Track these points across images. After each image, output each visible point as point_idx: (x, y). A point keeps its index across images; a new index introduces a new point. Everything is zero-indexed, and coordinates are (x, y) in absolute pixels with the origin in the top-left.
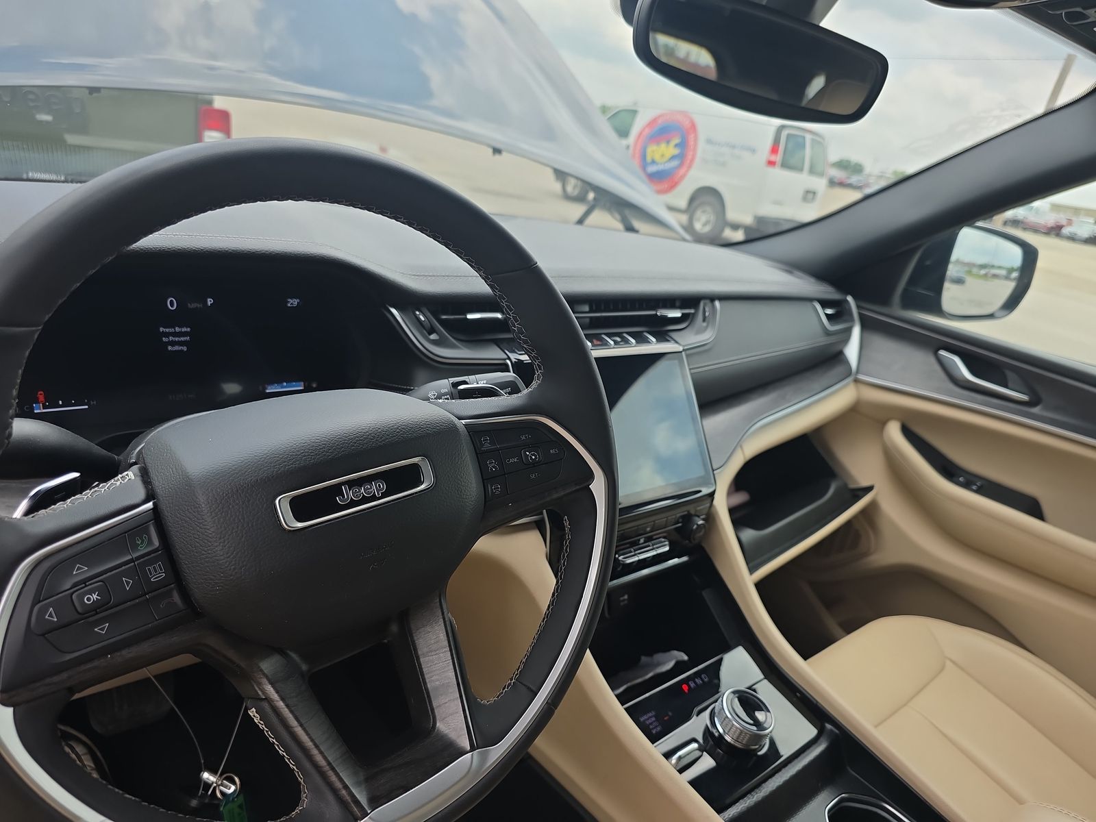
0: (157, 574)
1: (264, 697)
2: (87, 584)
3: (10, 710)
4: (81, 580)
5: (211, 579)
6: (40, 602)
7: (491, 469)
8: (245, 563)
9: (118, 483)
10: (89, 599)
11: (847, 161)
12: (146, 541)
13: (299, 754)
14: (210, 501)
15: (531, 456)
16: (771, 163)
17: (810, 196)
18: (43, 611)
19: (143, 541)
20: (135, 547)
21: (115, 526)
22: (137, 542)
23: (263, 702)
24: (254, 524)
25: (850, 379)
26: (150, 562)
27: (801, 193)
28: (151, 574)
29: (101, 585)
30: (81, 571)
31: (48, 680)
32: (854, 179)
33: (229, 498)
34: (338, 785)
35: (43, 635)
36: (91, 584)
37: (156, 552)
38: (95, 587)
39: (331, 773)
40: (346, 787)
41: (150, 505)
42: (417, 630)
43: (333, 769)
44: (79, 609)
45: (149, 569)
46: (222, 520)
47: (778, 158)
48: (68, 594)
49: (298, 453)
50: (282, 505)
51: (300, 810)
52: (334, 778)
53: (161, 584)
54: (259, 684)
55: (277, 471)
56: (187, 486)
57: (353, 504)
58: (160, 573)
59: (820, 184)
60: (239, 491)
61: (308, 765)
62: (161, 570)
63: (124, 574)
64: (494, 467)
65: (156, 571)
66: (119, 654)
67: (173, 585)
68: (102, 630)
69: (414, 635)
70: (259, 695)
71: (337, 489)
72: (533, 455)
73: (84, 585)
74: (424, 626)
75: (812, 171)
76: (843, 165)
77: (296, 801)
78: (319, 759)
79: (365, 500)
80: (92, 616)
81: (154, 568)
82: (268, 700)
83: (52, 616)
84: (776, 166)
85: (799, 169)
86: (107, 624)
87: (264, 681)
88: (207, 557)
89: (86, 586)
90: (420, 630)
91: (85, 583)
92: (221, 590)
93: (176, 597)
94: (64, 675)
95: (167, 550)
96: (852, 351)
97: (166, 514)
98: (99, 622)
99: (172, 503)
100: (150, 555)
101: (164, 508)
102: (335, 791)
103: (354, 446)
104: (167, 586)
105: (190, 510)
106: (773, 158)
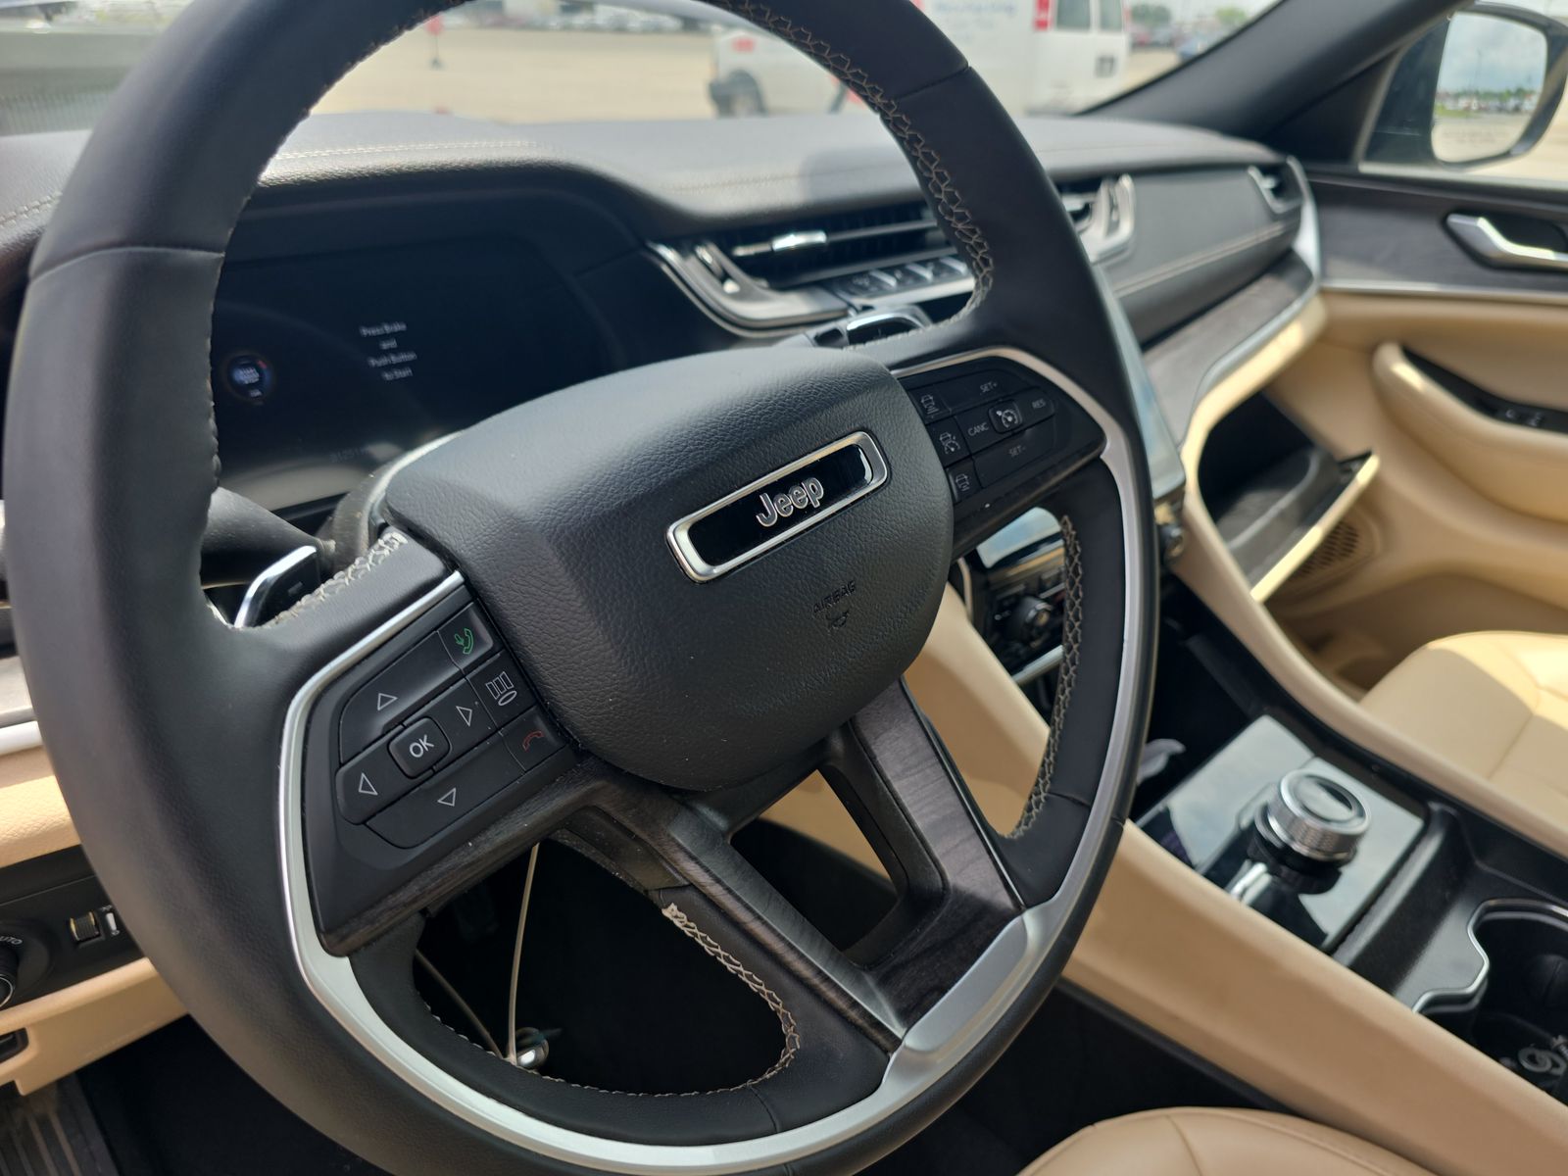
0: (506, 694)
1: (686, 883)
2: (405, 723)
3: (346, 960)
4: (395, 718)
5: (598, 687)
6: (341, 765)
7: (949, 450)
8: (647, 649)
9: (386, 552)
10: (417, 750)
11: (1143, 6)
12: (471, 639)
13: (766, 964)
14: (565, 552)
15: (1008, 417)
16: (1041, 25)
17: (1107, 66)
18: (351, 780)
19: (466, 639)
20: (458, 652)
21: (419, 617)
22: (458, 642)
23: (687, 891)
24: (645, 578)
25: (1312, 290)
26: (488, 674)
27: (1090, 64)
28: (496, 694)
29: (426, 724)
30: (391, 706)
31: (391, 901)
32: (1162, 34)
33: (593, 540)
34: (841, 1004)
35: (364, 823)
36: (411, 724)
37: (492, 656)
38: (419, 728)
39: (823, 987)
40: (855, 1004)
41: (456, 577)
42: (876, 738)
43: (827, 979)
44: (407, 771)
45: (490, 686)
46: (592, 579)
47: (1051, 14)
48: (383, 745)
49: (680, 448)
50: (680, 538)
51: (793, 1054)
52: (831, 995)
53: (513, 711)
54: (672, 863)
55: (657, 483)
56: (516, 533)
57: (783, 524)
58: (508, 691)
59: (1117, 43)
60: (607, 526)
61: (786, 982)
62: (509, 685)
63: (454, 699)
64: (952, 445)
65: (502, 689)
66: (483, 838)
67: (532, 709)
68: (449, 798)
69: (873, 747)
70: (678, 881)
71: (752, 503)
72: (1009, 414)
73: (400, 727)
74: (886, 730)
75: (1106, 25)
76: (1140, 14)
77: (780, 1041)
78: (800, 967)
79: (799, 515)
80: (428, 779)
81: (497, 682)
82: (693, 886)
83: (368, 788)
84: (1049, 27)
85: (1084, 24)
86: (454, 790)
87: (680, 856)
88: (582, 650)
89: (405, 728)
90: (881, 738)
91: (401, 723)
92: (617, 702)
93: (543, 729)
94: (413, 889)
95: (509, 653)
96: (1307, 244)
97: (492, 588)
98: (443, 787)
99: (498, 567)
100: (485, 661)
101: (483, 577)
102: (839, 1014)
103: (759, 425)
104: (525, 711)
105: (534, 573)
106: (1043, 16)
